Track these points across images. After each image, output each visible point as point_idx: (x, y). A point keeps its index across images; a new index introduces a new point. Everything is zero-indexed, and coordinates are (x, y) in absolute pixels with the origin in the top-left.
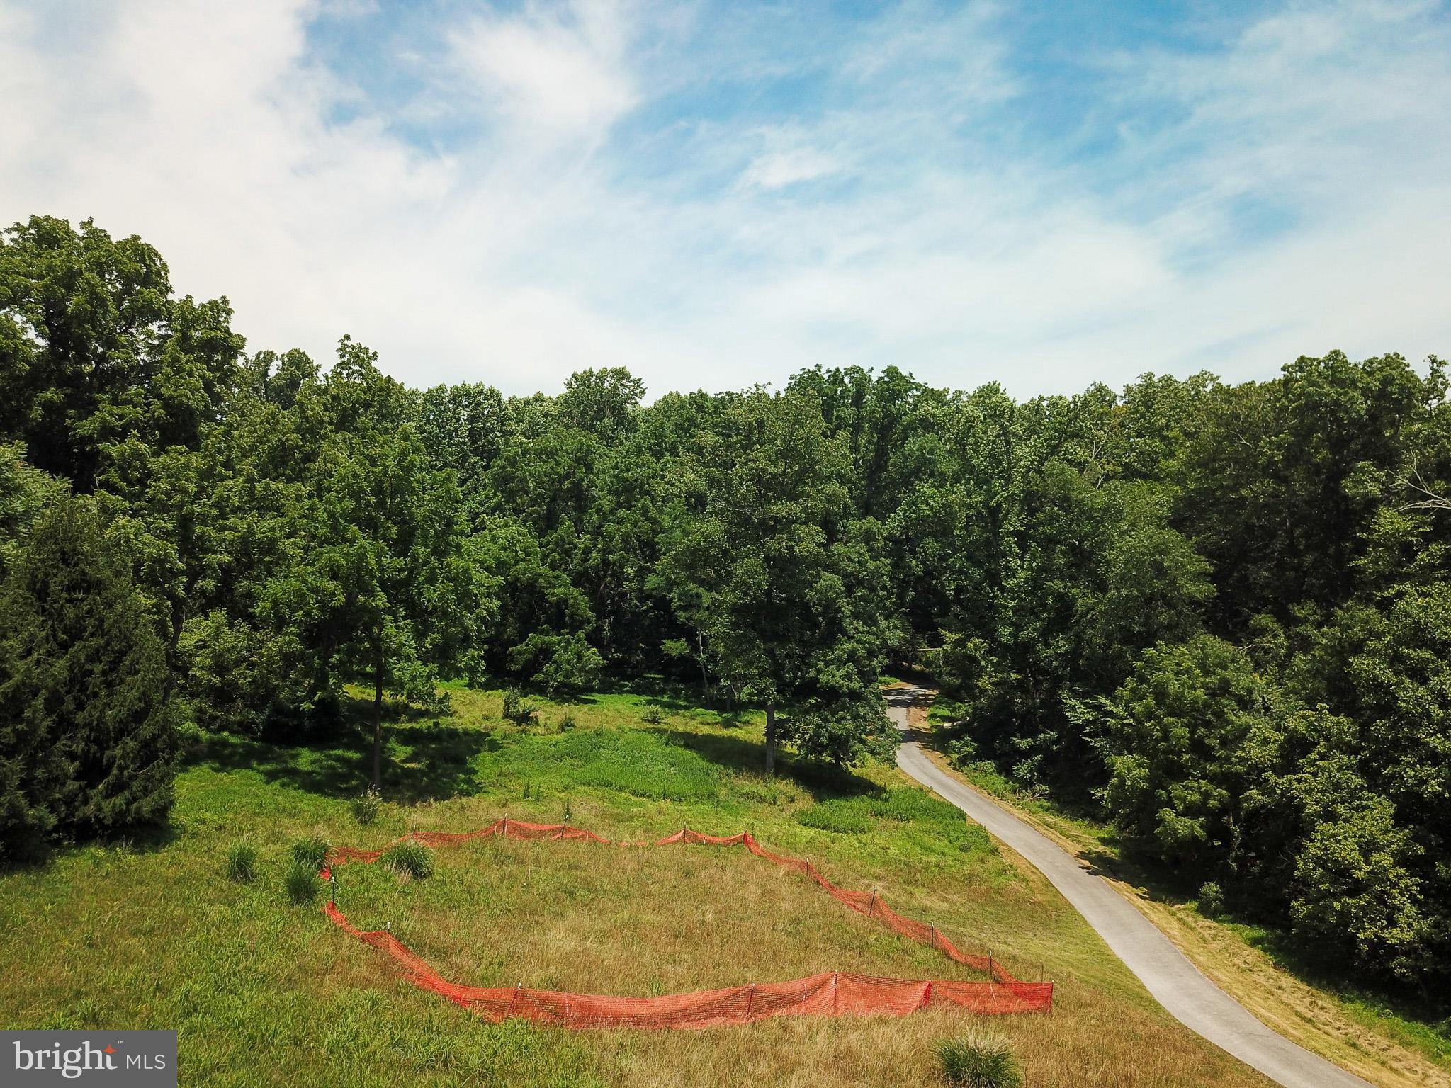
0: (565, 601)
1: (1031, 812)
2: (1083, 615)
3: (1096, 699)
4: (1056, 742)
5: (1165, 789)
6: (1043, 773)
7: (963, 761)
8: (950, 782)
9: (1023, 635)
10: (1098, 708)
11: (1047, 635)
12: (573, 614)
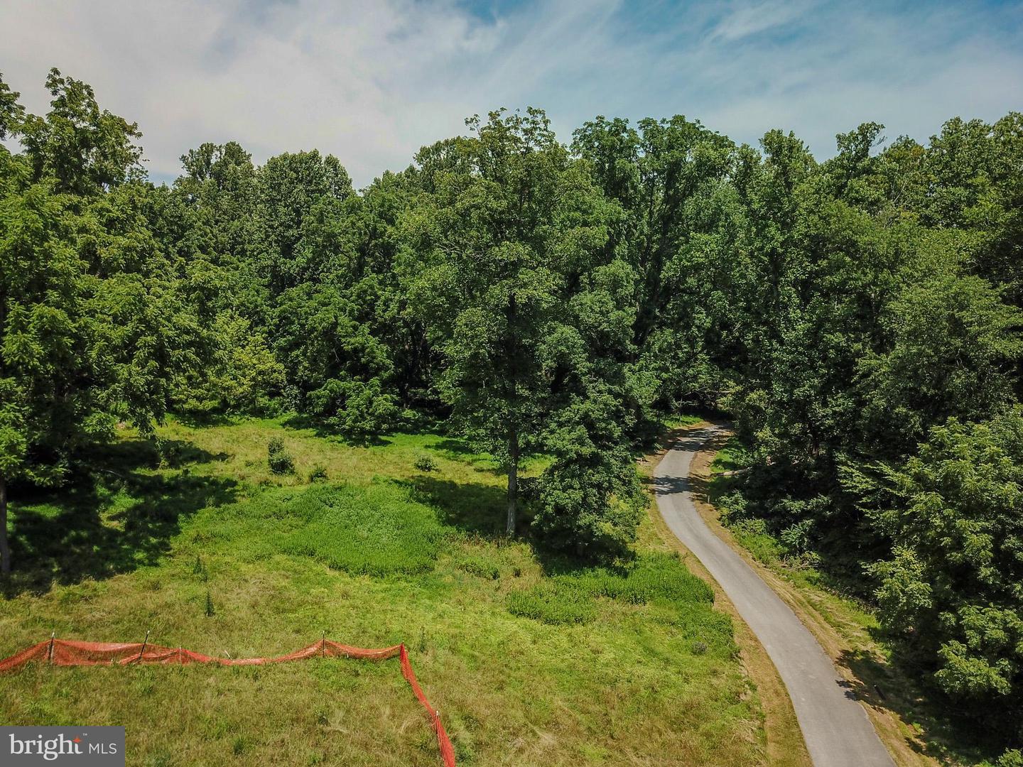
0: (363, 349)
1: (796, 586)
2: (865, 375)
3: (878, 465)
4: (829, 508)
5: (953, 611)
6: (812, 540)
7: (733, 518)
8: (714, 541)
9: (797, 392)
10: (878, 476)
11: (824, 392)
12: (369, 362)
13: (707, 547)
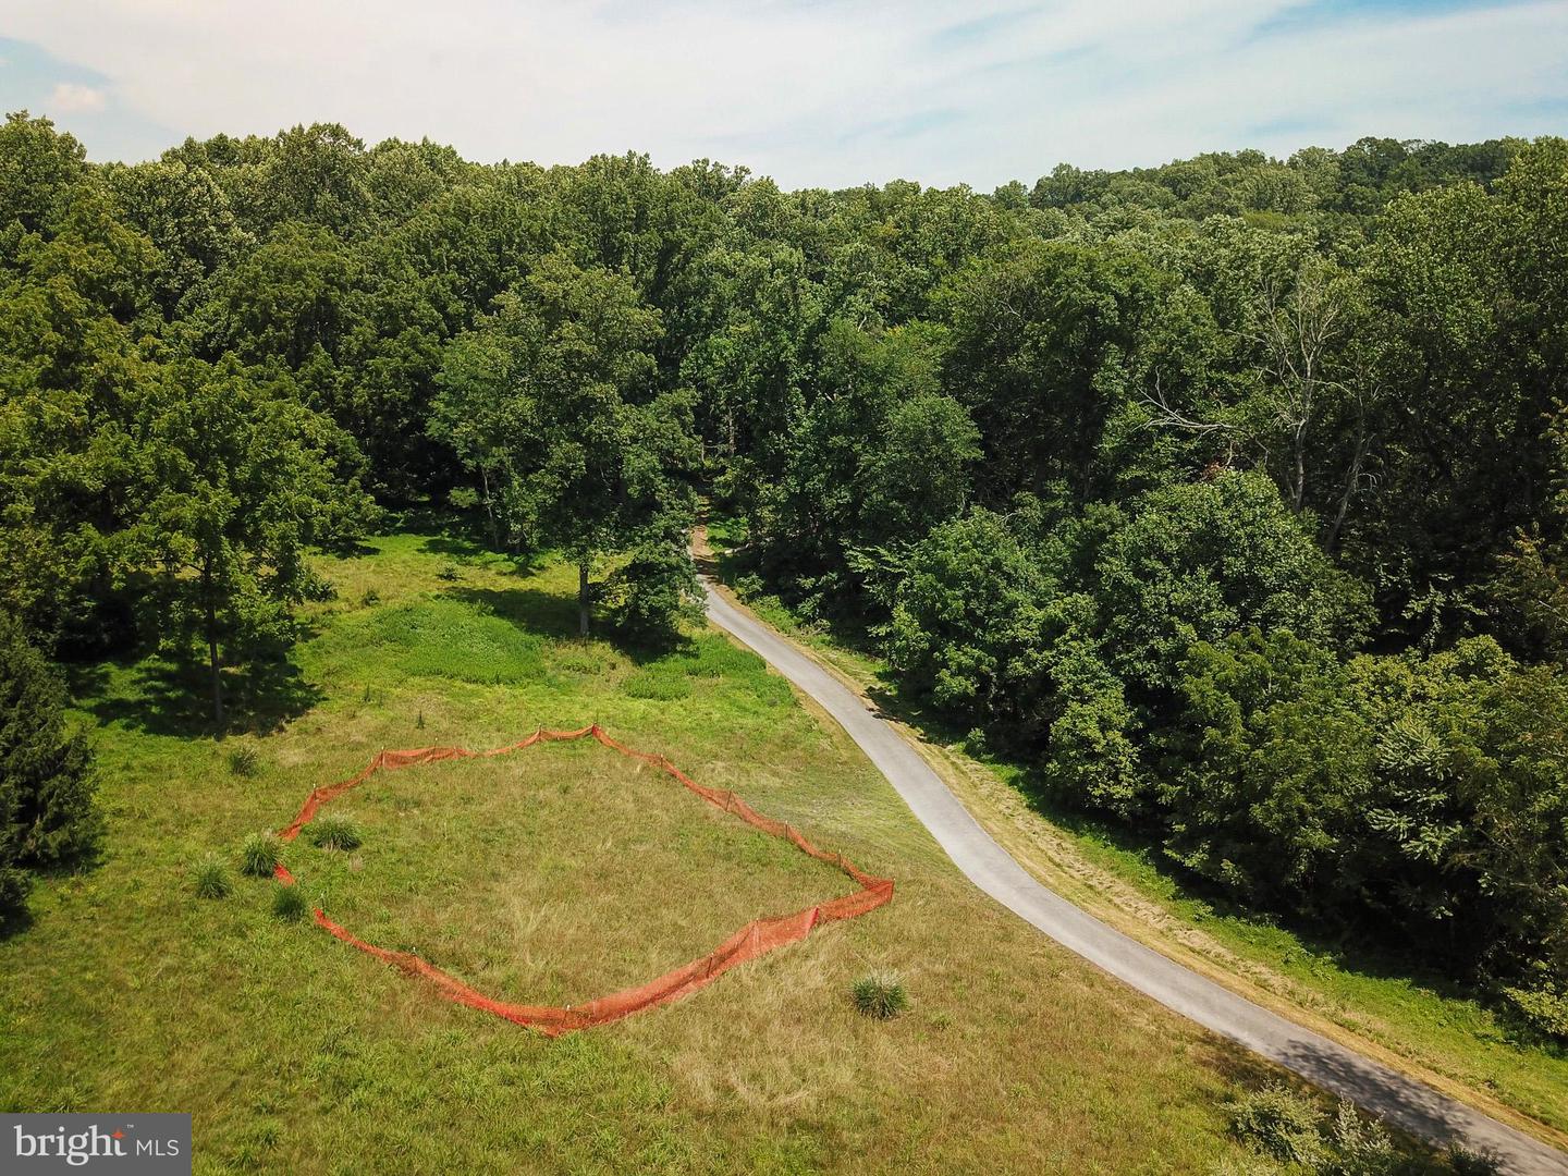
1: (816, 649)
2: (865, 470)
3: (876, 548)
4: (836, 583)
5: (941, 650)
6: (823, 609)
7: (751, 597)
8: (742, 619)
10: (877, 557)
11: (830, 485)
13: (737, 624)
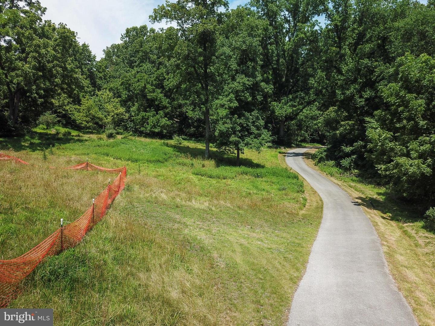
1: (345, 182)
6: (356, 165)
7: (320, 162)
12: (159, 104)
